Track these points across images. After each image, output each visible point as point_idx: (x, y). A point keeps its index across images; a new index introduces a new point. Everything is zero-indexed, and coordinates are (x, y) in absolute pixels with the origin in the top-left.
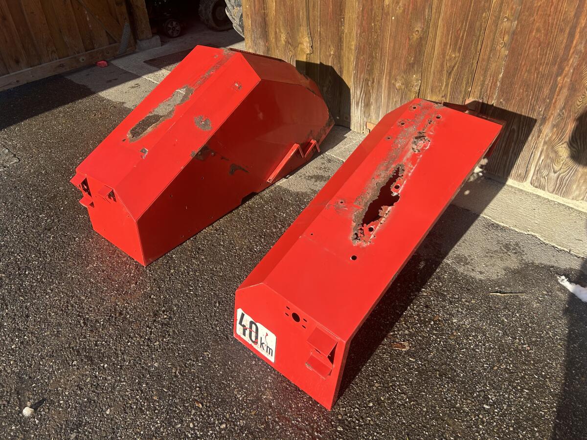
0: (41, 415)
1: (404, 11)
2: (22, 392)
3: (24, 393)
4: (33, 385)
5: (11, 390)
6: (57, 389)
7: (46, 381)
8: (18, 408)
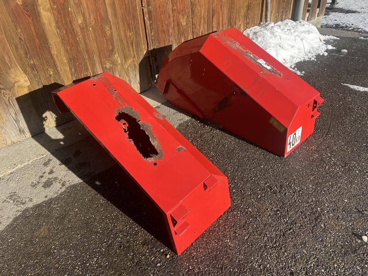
0: (362, 232)
1: (96, 22)
2: (354, 248)
3: (353, 247)
4: (347, 244)
5: (355, 256)
6: (343, 229)
7: (341, 237)
8: (365, 246)
